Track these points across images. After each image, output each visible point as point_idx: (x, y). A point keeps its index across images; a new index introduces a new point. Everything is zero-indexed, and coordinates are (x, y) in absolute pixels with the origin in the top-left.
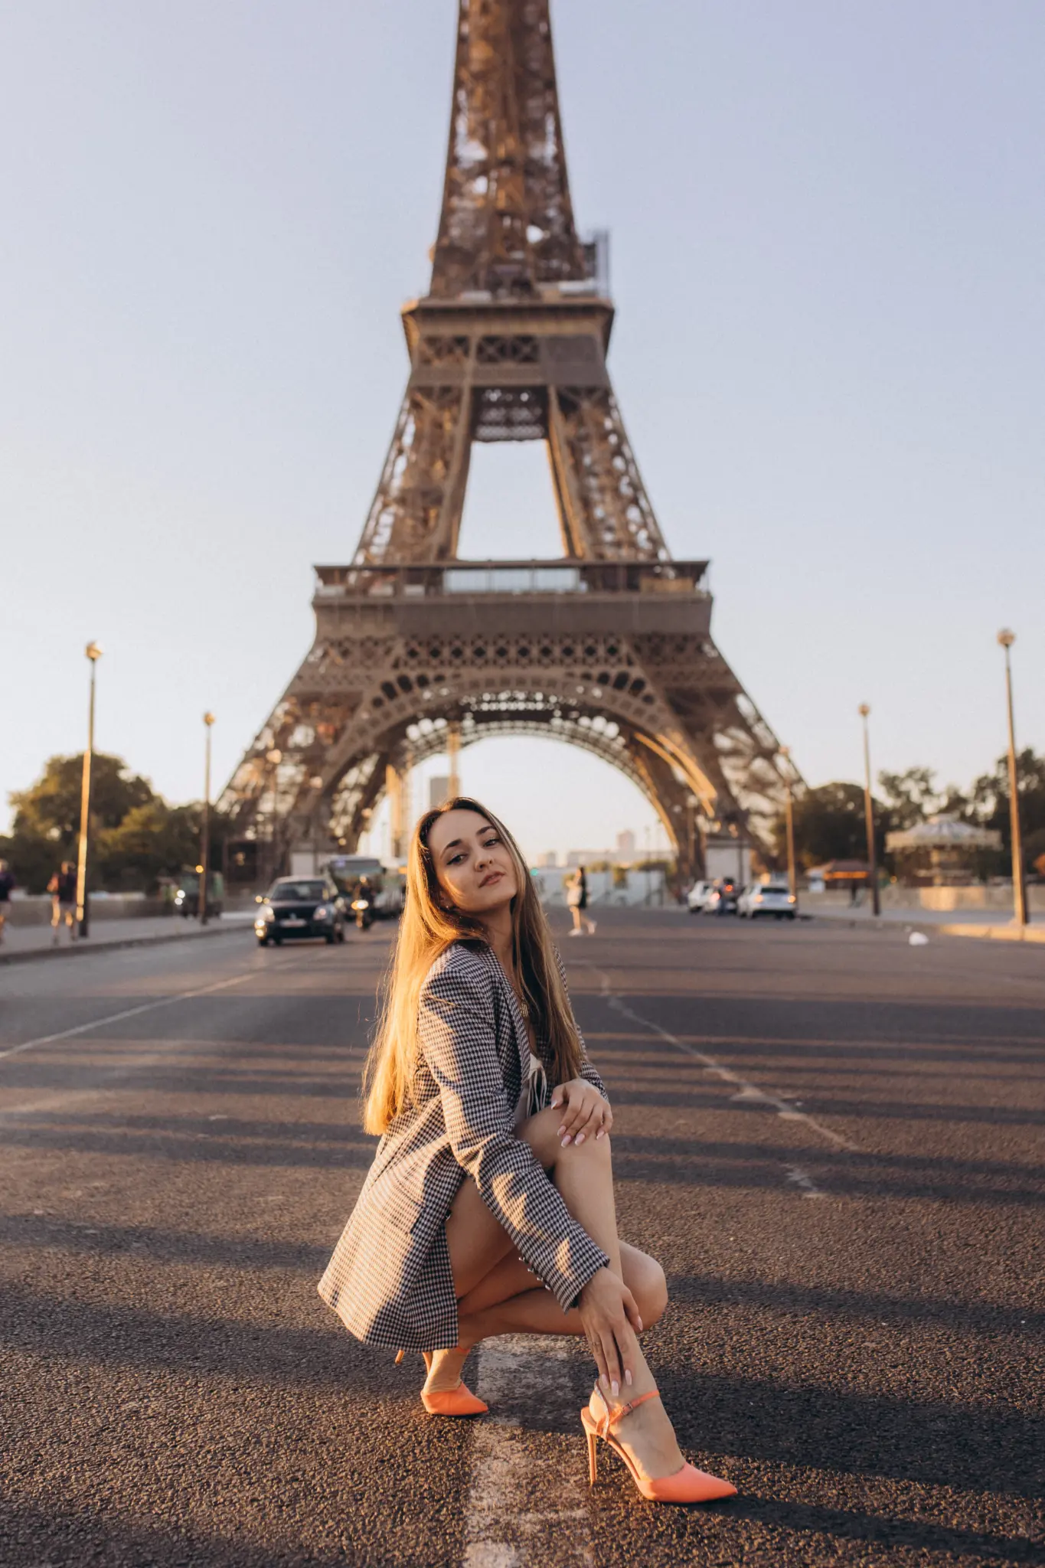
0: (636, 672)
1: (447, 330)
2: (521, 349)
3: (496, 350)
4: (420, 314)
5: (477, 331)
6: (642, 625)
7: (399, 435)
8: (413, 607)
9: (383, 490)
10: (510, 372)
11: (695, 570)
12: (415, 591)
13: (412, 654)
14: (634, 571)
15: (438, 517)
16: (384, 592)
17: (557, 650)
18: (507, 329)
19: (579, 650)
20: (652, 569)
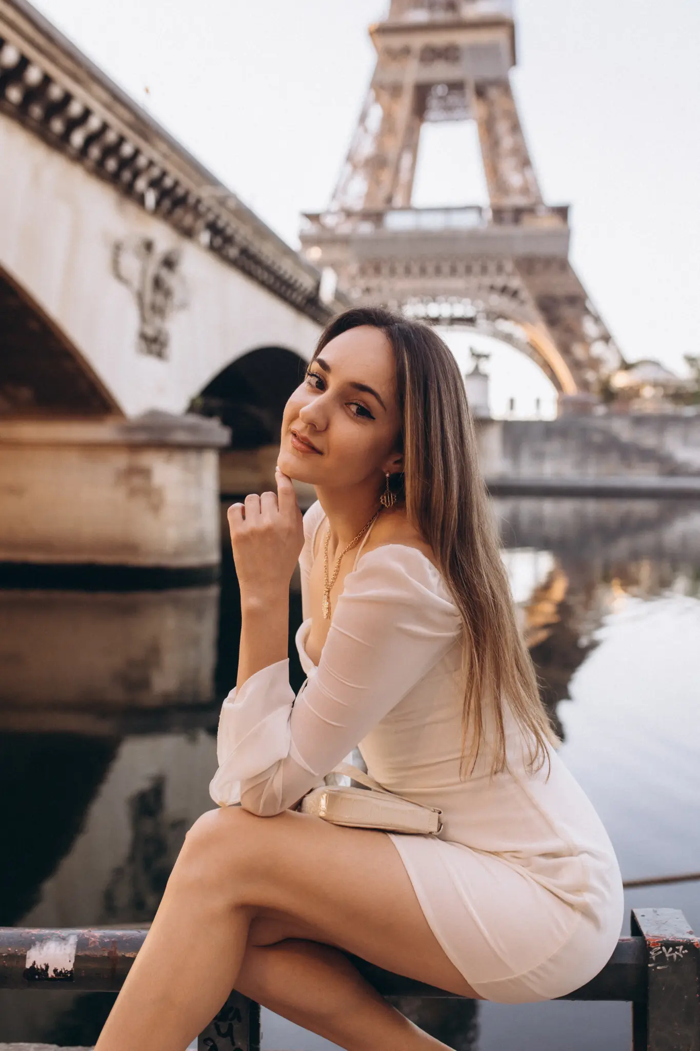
0: (516, 283)
1: (397, 42)
2: (449, 54)
3: (432, 55)
4: (381, 31)
5: (418, 41)
6: (522, 249)
7: (363, 118)
8: (365, 240)
9: (350, 158)
10: (441, 71)
11: (562, 212)
12: (366, 228)
13: (363, 271)
14: (518, 214)
15: (386, 176)
16: (345, 228)
17: (461, 268)
18: (440, 39)
19: (476, 268)
20: (531, 210)
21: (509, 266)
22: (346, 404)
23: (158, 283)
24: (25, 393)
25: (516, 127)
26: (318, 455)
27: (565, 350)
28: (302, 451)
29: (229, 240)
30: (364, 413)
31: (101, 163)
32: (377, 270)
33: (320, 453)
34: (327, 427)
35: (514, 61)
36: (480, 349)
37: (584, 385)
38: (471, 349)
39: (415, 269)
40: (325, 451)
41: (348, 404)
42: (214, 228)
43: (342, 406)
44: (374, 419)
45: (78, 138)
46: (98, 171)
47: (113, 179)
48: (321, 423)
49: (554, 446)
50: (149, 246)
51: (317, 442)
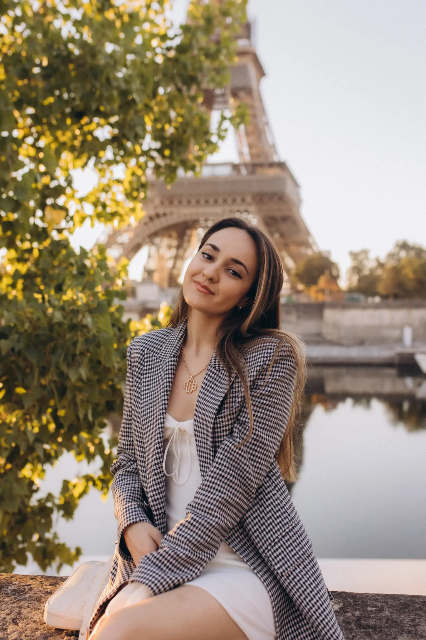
13: (162, 203)
14: (255, 167)
17: (220, 201)
19: (230, 200)
20: (262, 165)
21: (249, 199)
22: (227, 269)
26: (212, 295)
28: (204, 293)
30: (236, 275)
32: (171, 202)
33: (213, 294)
34: (218, 281)
39: (193, 202)
40: (216, 293)
41: (228, 270)
43: (225, 271)
44: (242, 278)
48: (216, 278)
51: (212, 288)
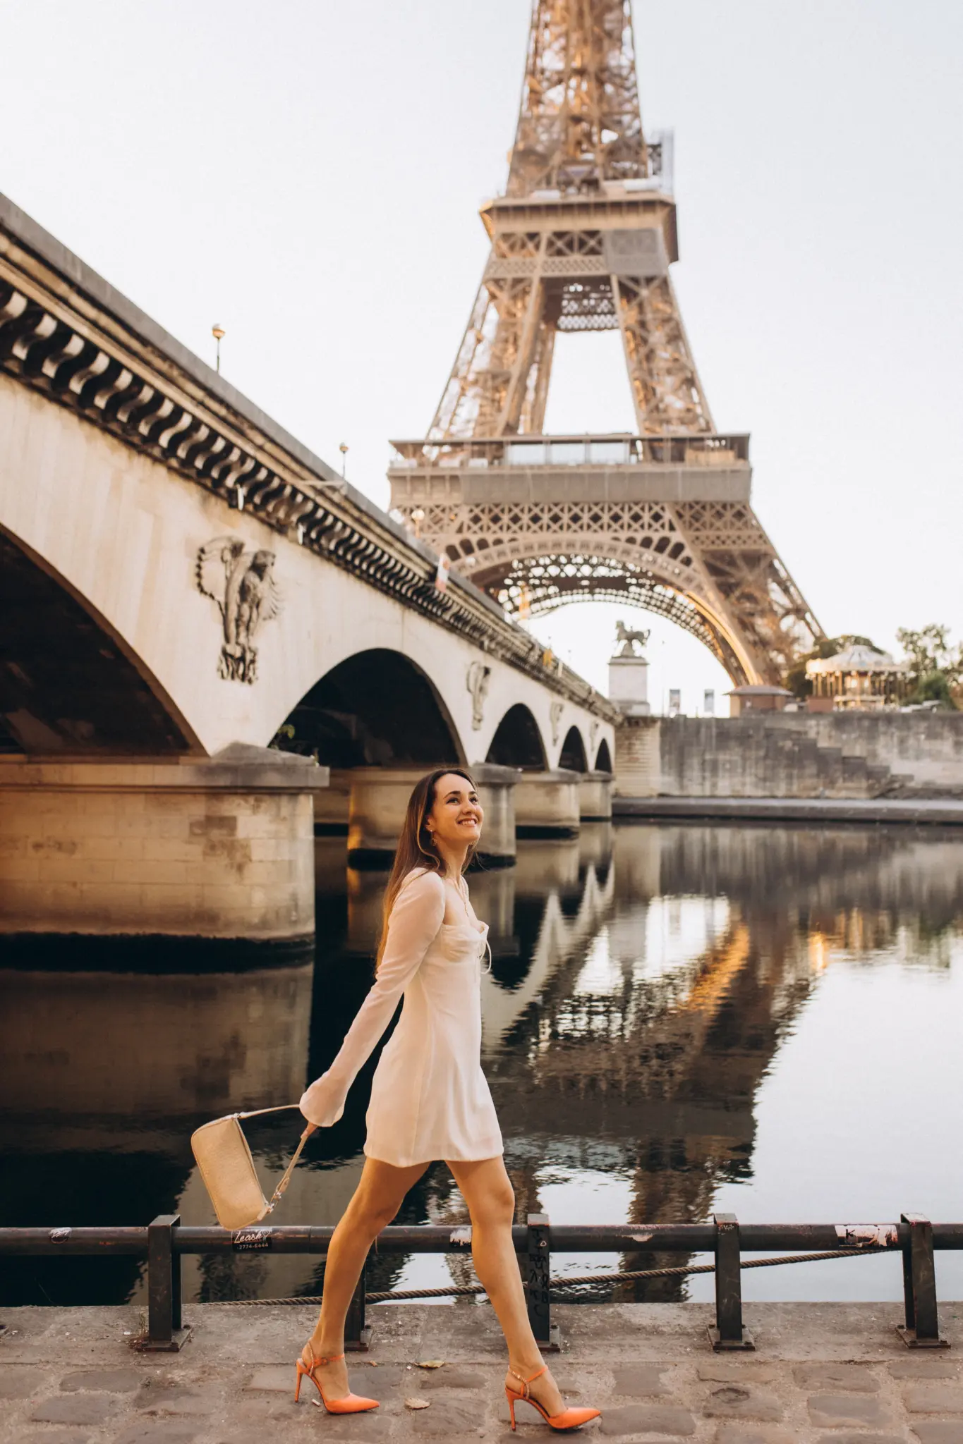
0: (677, 537)
1: (521, 227)
2: (588, 243)
3: (565, 243)
4: (497, 211)
5: (547, 226)
6: (685, 493)
8: (476, 478)
9: (456, 373)
10: (577, 264)
11: (739, 445)
12: (480, 464)
13: (476, 520)
14: (680, 444)
15: (506, 397)
16: (451, 464)
17: (605, 516)
18: (576, 224)
19: (625, 517)
20: (696, 442)
21: (668, 514)
23: (244, 590)
24: (84, 728)
25: (676, 337)
27: (744, 624)
29: (326, 531)
31: (188, 462)
32: (496, 519)
35: (674, 257)
36: (632, 625)
37: (771, 672)
38: (620, 625)
39: (545, 519)
42: (309, 520)
45: (164, 440)
46: (184, 471)
47: (200, 478)
49: (731, 755)
50: (237, 550)
